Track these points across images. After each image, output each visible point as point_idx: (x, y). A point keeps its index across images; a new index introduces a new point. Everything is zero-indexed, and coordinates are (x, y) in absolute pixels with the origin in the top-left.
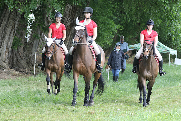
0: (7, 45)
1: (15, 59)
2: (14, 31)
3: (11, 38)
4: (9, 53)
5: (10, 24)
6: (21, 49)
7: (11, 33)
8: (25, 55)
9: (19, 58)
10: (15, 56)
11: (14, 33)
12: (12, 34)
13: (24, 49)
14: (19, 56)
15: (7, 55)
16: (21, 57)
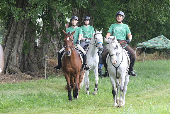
0: (18, 49)
1: (26, 64)
2: (24, 36)
3: (21, 42)
4: (19, 58)
5: (19, 29)
6: (32, 54)
7: (20, 37)
9: (30, 62)
10: (26, 61)
11: (23, 38)
12: (22, 39)
13: (34, 53)
14: (30, 60)
15: (18, 59)
16: (32, 61)
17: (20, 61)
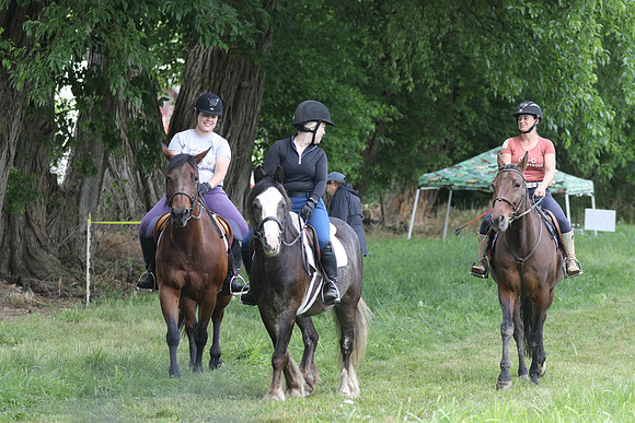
1: (20, 250)
2: (9, 152)
6: (39, 214)
8: (53, 231)
9: (34, 245)
10: (19, 240)
12: (2, 162)
13: (49, 212)
14: (32, 239)
16: (41, 239)
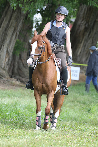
3: (13, 41)
4: (9, 59)
5: (12, 25)
6: (24, 56)
10: (16, 63)
11: (16, 36)
14: (21, 64)
15: (7, 61)
16: (24, 64)
17: (10, 63)
